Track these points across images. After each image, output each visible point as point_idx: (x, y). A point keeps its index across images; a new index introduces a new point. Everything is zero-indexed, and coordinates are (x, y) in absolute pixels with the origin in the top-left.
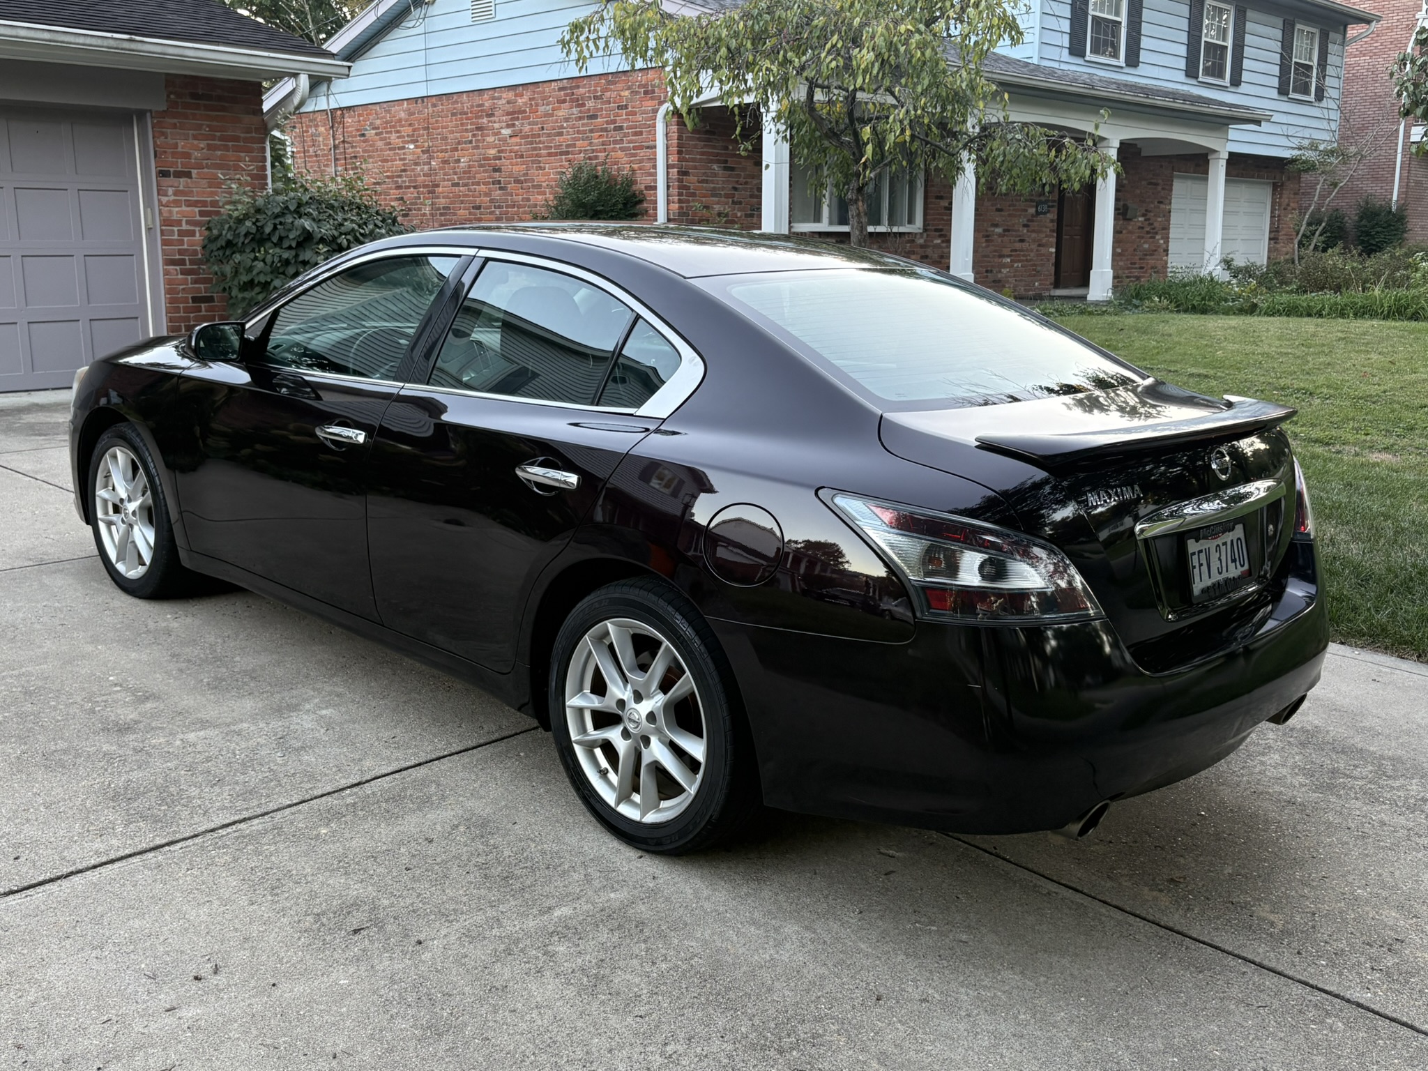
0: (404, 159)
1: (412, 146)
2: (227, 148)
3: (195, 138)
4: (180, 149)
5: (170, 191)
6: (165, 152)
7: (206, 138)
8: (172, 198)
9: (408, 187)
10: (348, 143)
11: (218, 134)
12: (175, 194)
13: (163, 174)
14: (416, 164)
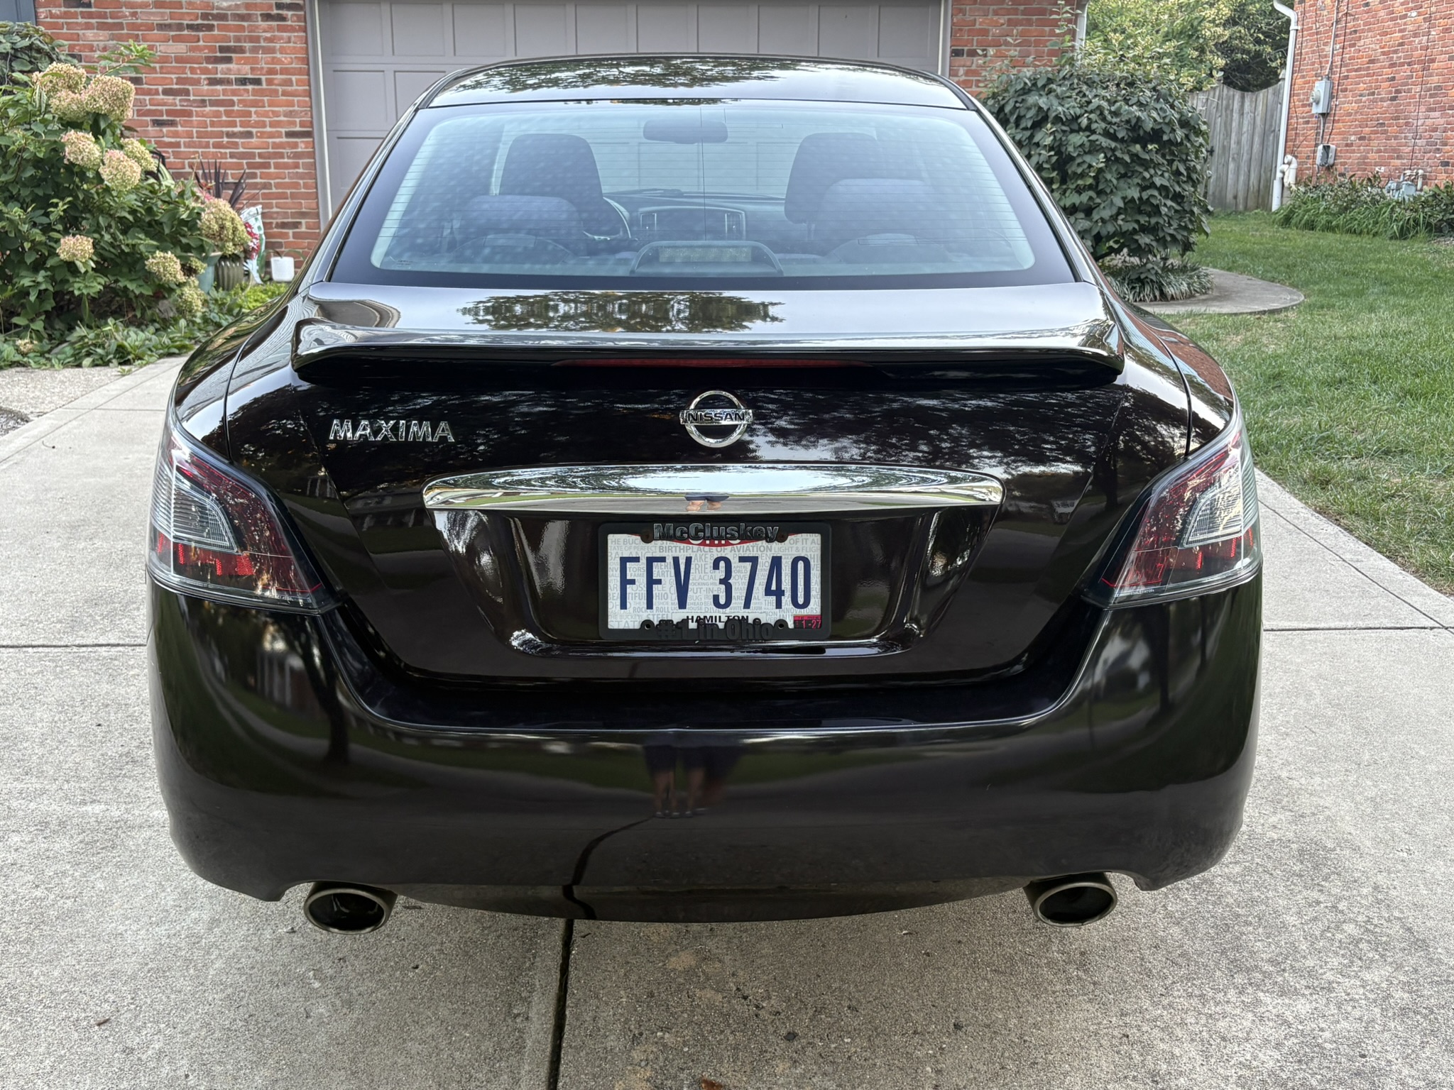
0: (1403, 31)
1: (1414, 14)
2: (1029, 23)
3: (996, 13)
4: (977, 26)
5: (961, 71)
6: (961, 30)
7: (1008, 12)
8: (963, 78)
9: (1402, 64)
10: (1351, 15)
11: (1022, 7)
12: (967, 73)
13: (956, 53)
14: (1416, 35)
